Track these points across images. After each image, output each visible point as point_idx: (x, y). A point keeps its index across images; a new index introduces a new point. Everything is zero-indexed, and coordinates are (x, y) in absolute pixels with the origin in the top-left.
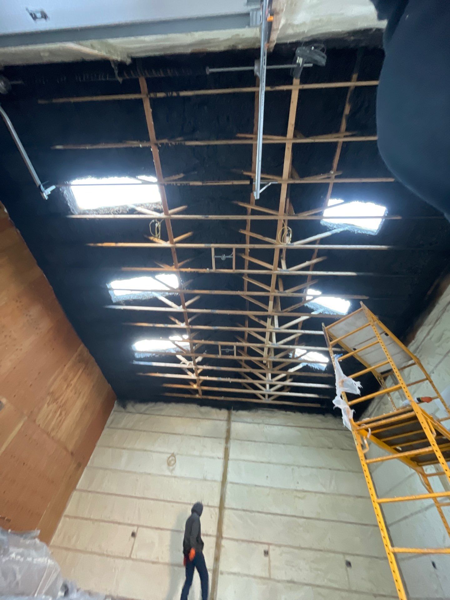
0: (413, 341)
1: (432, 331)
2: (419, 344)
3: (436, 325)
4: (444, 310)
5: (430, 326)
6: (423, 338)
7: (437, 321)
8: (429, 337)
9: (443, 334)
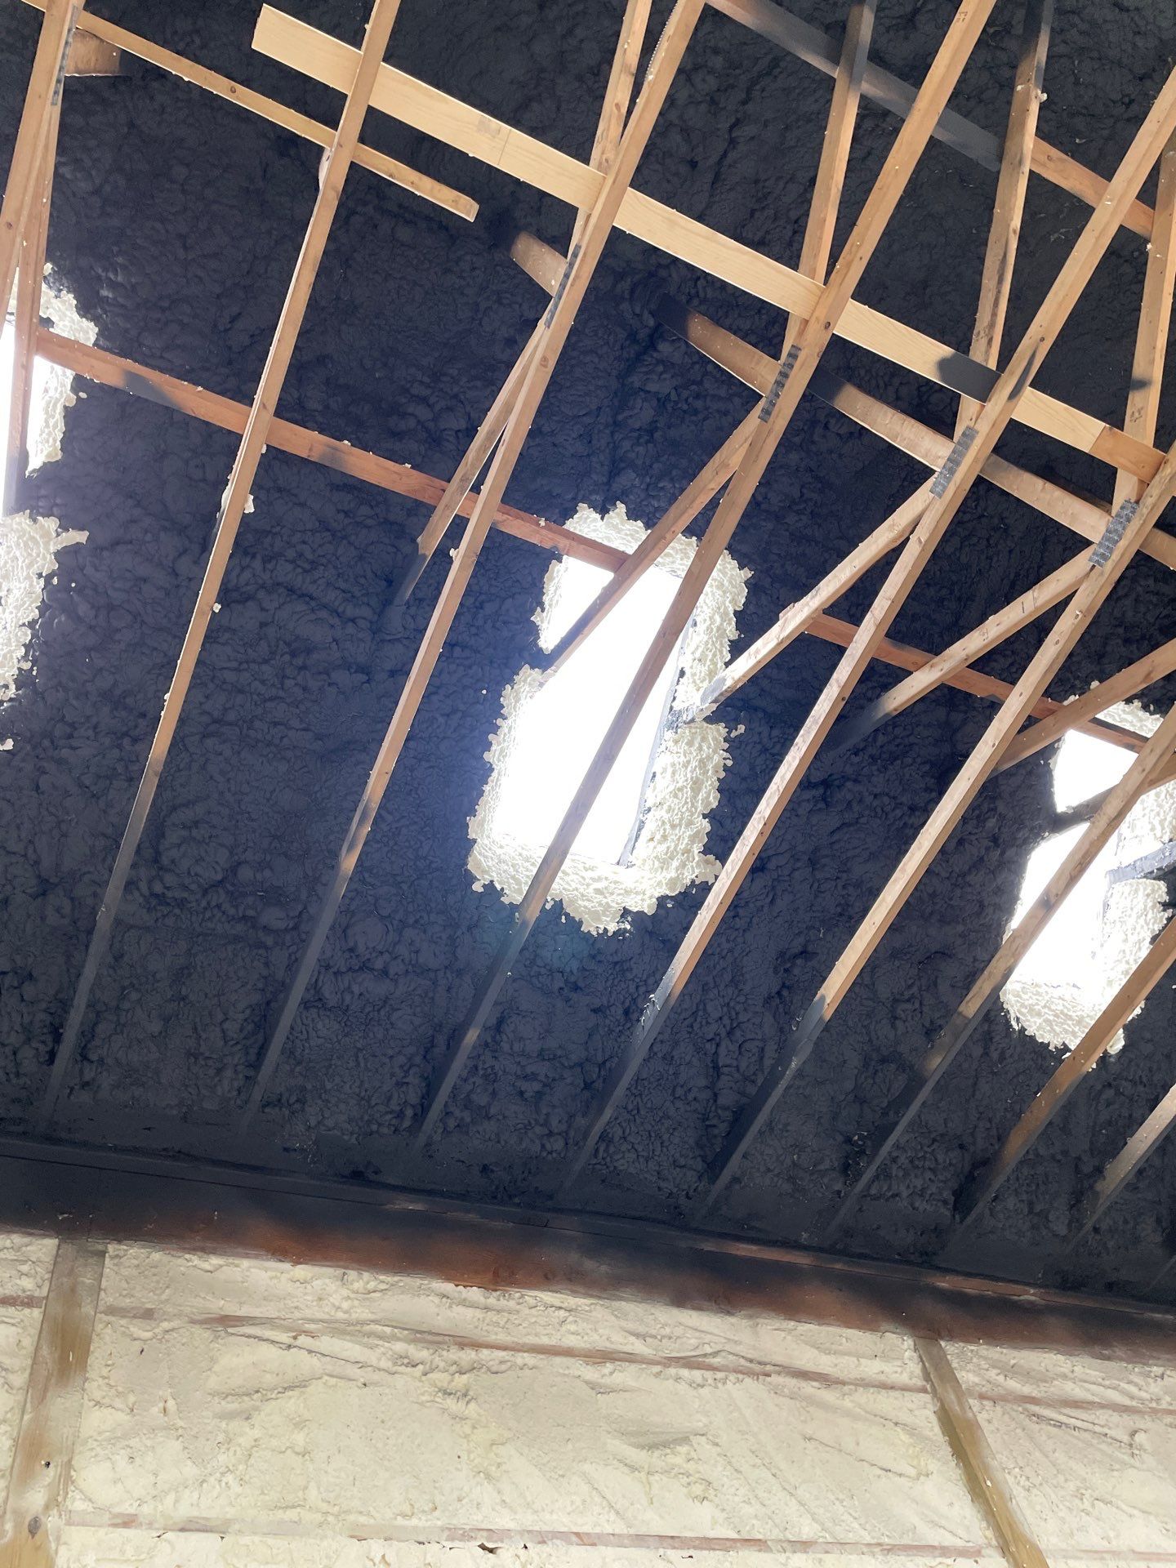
0: (475, 1294)
1: (633, 1368)
2: (501, 1337)
3: (672, 1371)
4: (758, 1369)
5: (638, 1347)
6: (545, 1341)
7: (689, 1363)
8: (590, 1373)
9: (685, 1440)
